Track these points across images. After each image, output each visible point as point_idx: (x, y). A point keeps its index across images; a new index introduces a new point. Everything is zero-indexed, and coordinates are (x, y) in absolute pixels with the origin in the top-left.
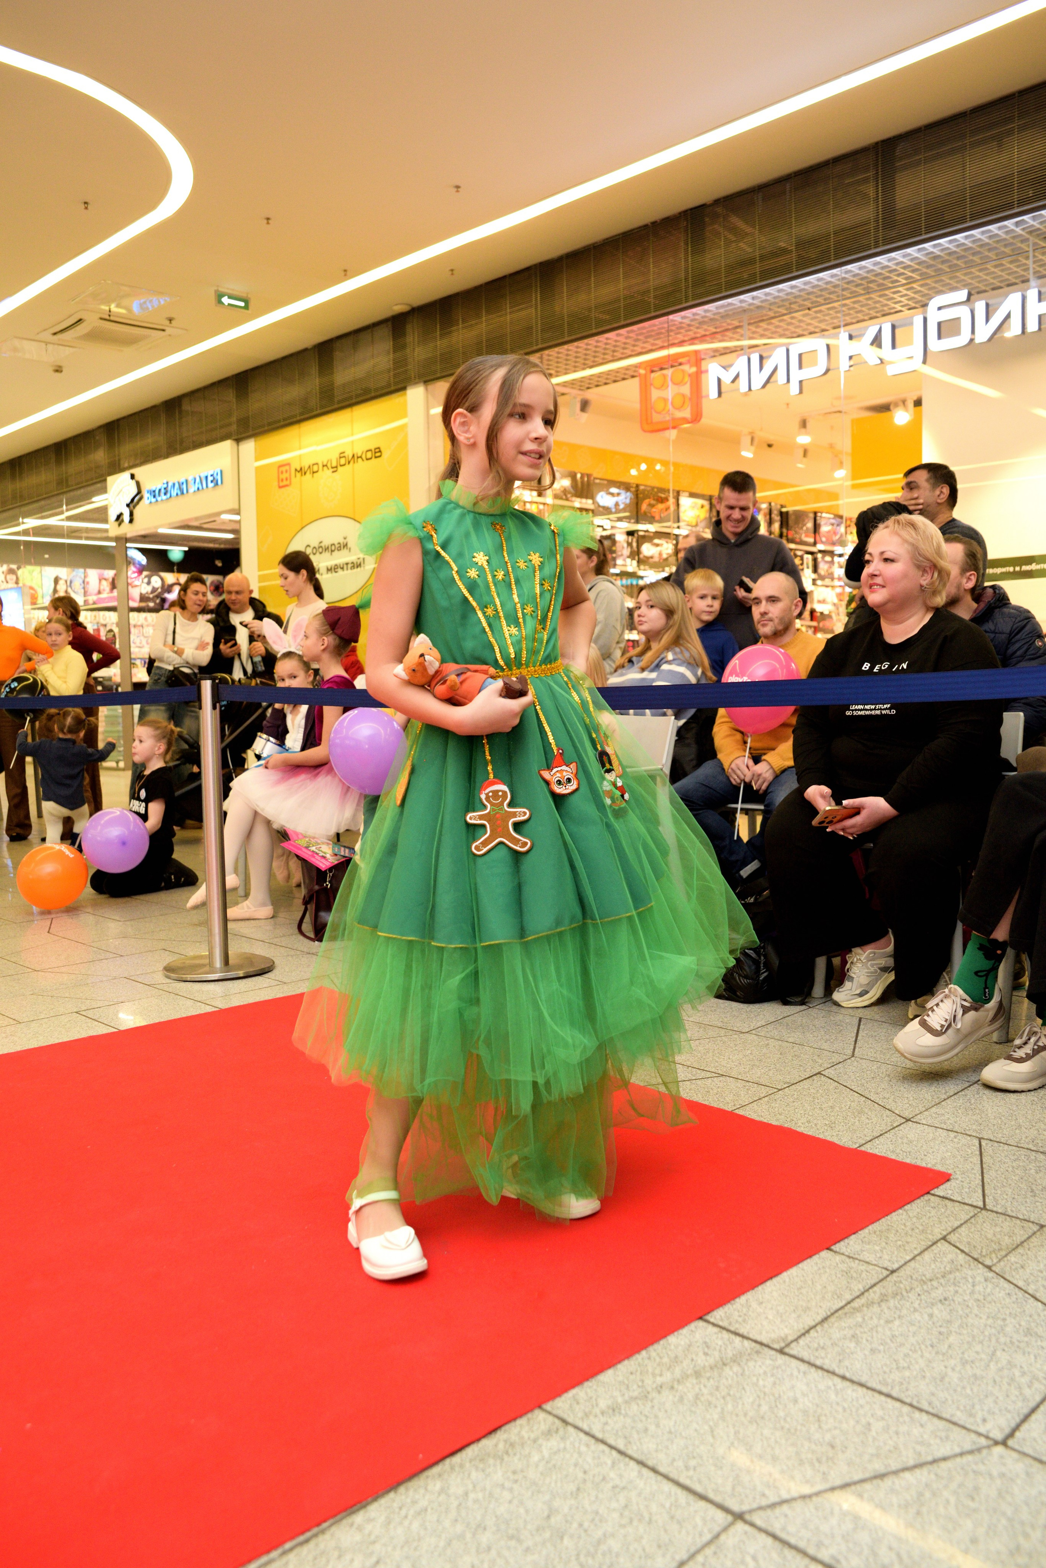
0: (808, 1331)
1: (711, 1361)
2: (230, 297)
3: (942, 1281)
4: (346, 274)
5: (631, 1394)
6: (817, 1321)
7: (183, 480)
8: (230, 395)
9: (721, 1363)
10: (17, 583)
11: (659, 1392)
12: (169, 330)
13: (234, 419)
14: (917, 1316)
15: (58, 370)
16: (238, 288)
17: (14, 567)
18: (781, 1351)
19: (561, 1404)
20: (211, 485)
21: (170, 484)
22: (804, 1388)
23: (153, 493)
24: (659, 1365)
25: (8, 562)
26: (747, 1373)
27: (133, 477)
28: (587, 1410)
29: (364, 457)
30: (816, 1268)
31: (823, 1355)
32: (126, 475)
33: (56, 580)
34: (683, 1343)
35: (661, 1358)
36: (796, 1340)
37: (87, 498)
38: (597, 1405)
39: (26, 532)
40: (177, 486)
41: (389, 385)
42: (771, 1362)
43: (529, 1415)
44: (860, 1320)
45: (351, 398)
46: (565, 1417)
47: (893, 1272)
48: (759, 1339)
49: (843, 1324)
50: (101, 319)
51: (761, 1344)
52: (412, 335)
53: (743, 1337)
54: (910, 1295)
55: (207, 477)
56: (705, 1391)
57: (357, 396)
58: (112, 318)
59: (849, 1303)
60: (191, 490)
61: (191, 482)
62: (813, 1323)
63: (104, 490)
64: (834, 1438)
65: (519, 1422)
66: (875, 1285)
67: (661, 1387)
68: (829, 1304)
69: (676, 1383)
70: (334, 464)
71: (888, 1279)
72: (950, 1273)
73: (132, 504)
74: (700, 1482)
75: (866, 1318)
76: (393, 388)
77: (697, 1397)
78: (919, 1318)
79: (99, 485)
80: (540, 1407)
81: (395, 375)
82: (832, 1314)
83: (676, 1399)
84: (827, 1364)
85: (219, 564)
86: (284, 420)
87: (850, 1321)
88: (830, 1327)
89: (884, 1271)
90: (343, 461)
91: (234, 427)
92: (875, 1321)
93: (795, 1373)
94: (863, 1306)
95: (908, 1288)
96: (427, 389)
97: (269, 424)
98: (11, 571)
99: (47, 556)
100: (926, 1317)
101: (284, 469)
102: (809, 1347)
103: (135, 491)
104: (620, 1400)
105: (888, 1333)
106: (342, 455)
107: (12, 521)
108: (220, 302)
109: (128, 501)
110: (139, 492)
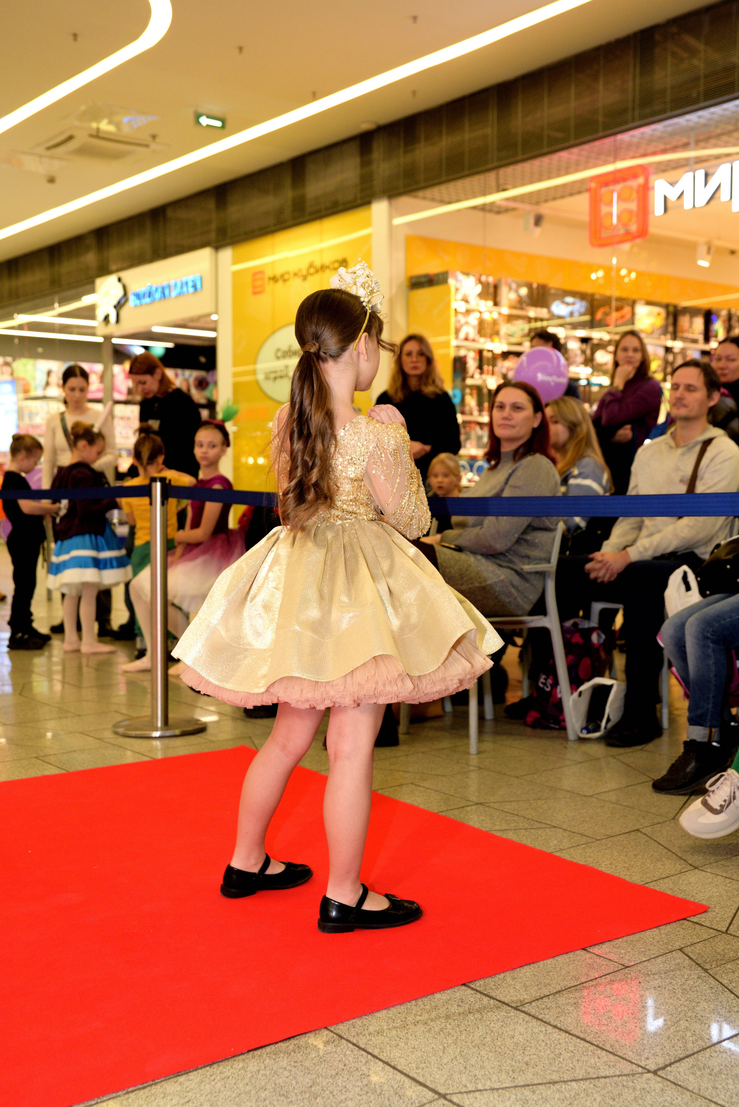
0: (542, 998)
1: (461, 1010)
2: (209, 117)
3: (663, 976)
4: (315, 96)
5: (394, 1025)
6: (552, 992)
7: (165, 284)
8: (211, 204)
9: (468, 1012)
10: (12, 374)
11: (415, 1025)
12: (153, 146)
13: (214, 226)
14: (631, 995)
15: (51, 180)
16: (216, 109)
17: (9, 359)
18: (516, 1009)
19: (342, 1028)
20: (191, 290)
21: (154, 289)
22: (523, 1030)
23: (138, 296)
24: (422, 1010)
25: (4, 355)
26: (484, 1019)
27: (119, 280)
28: (359, 1032)
29: (332, 267)
30: (568, 960)
31: (546, 1013)
32: (112, 279)
33: (49, 373)
34: (444, 998)
35: (425, 1006)
36: (530, 1003)
37: (77, 297)
38: (367, 1029)
39: (21, 327)
40: (160, 290)
41: (355, 200)
42: (505, 1014)
43: (317, 1032)
44: (586, 994)
45: (319, 211)
46: (343, 1034)
47: (627, 967)
48: (502, 999)
49: (571, 996)
50: (91, 136)
51: (503, 1003)
52: (378, 152)
53: (491, 997)
54: (632, 982)
55: (187, 283)
56: (449, 1026)
57: (327, 209)
58: (101, 135)
59: (582, 983)
60: (174, 294)
61: (172, 288)
62: (549, 994)
63: (93, 291)
64: (531, 1060)
65: (308, 1035)
66: (608, 974)
67: (418, 1022)
68: (566, 983)
69: (429, 1021)
70: (304, 273)
71: (621, 971)
72: (673, 971)
73: (119, 306)
74: (423, 1076)
75: (591, 993)
76: (359, 202)
77: (441, 1030)
78: (631, 996)
79: (88, 287)
80: (326, 1028)
81: (362, 191)
82: (566, 989)
83: (425, 1030)
84: (547, 1018)
85: (203, 360)
86: (260, 229)
87: (577, 995)
88: (560, 997)
89: (620, 966)
90: (312, 271)
91: (213, 235)
92: (597, 995)
93: (520, 1021)
94: (592, 986)
95: (634, 978)
96: (390, 205)
97: (246, 233)
98: (7, 364)
99: (40, 350)
100: (638, 996)
101: (258, 276)
102: (538, 1007)
103: (121, 293)
104: (385, 1027)
105: (603, 1003)
106: (311, 266)
107: (9, 316)
108: (198, 122)
109: (115, 302)
110: (125, 294)
